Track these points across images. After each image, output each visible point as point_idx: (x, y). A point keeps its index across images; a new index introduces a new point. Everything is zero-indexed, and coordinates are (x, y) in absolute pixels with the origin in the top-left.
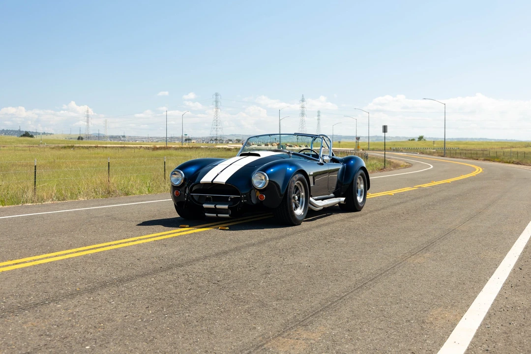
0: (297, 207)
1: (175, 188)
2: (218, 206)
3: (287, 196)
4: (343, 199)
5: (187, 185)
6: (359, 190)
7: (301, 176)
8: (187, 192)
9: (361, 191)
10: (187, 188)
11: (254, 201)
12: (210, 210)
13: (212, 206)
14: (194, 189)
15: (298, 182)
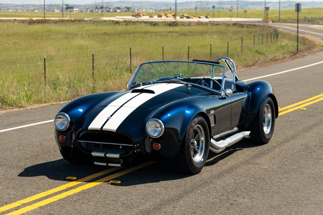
0: (196, 153)
1: (59, 133)
2: (108, 155)
3: (185, 141)
4: (248, 133)
5: (74, 130)
6: (266, 119)
7: (201, 118)
8: (74, 138)
9: (269, 122)
10: (74, 134)
11: (148, 150)
12: (99, 159)
13: (102, 155)
14: (81, 135)
15: (198, 125)
